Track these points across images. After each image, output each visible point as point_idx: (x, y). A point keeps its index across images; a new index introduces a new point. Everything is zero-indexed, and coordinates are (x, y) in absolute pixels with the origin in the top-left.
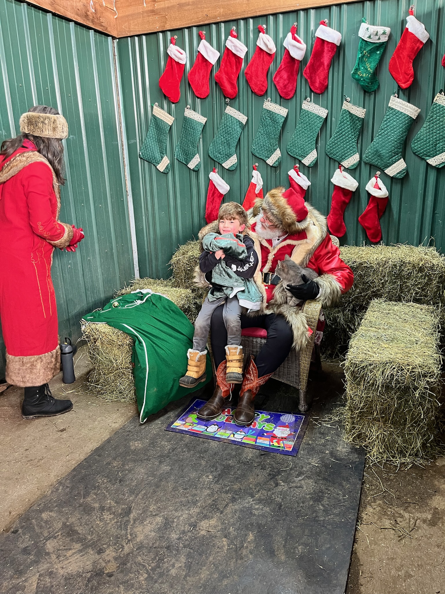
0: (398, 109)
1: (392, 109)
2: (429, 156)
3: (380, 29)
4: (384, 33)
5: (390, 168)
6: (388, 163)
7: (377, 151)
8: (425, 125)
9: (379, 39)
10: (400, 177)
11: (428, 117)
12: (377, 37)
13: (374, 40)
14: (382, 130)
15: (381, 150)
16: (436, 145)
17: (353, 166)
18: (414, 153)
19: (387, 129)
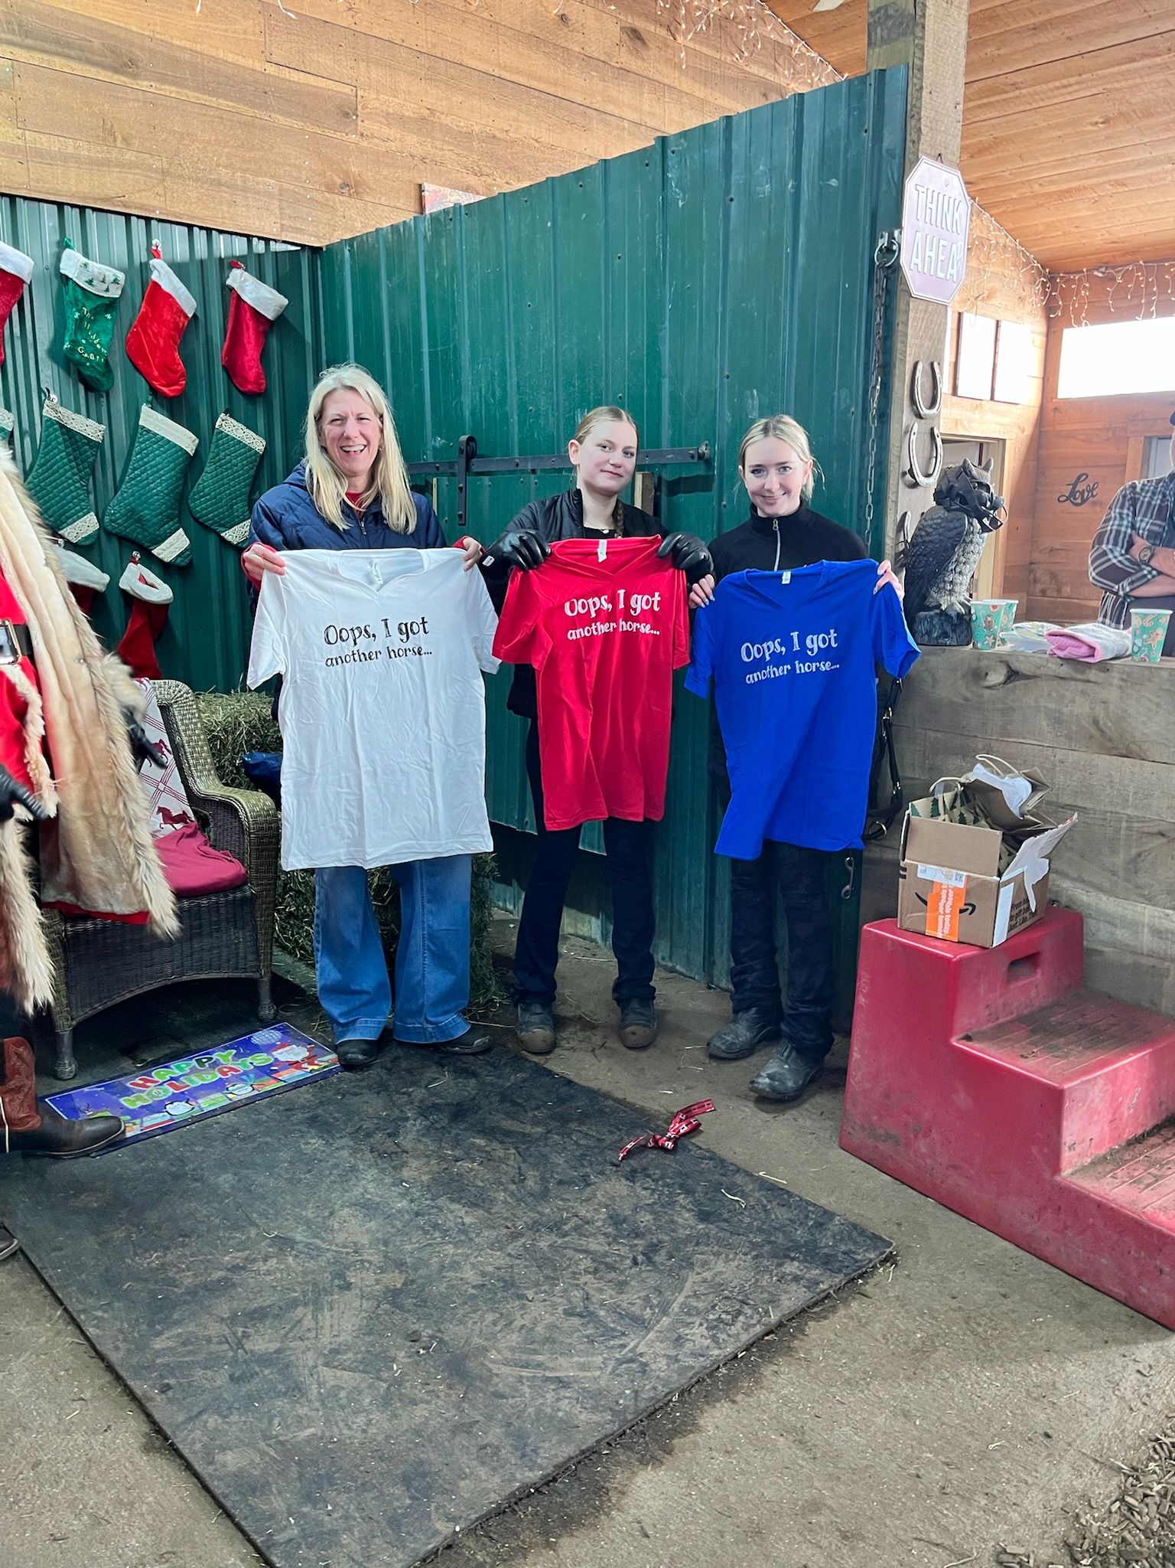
0: (161, 433)
1: (148, 431)
2: (223, 526)
3: (111, 273)
4: (116, 281)
5: (163, 546)
6: (159, 536)
7: (133, 510)
8: (207, 469)
9: (107, 290)
10: (183, 564)
11: (211, 455)
12: (105, 287)
13: (97, 289)
14: (137, 469)
15: (140, 508)
16: (232, 506)
17: (87, 538)
18: (196, 520)
19: (146, 470)
